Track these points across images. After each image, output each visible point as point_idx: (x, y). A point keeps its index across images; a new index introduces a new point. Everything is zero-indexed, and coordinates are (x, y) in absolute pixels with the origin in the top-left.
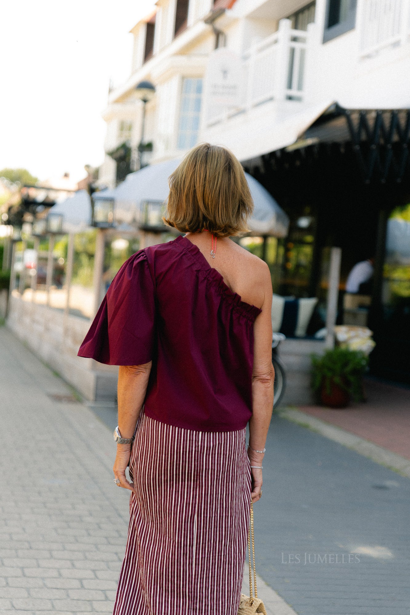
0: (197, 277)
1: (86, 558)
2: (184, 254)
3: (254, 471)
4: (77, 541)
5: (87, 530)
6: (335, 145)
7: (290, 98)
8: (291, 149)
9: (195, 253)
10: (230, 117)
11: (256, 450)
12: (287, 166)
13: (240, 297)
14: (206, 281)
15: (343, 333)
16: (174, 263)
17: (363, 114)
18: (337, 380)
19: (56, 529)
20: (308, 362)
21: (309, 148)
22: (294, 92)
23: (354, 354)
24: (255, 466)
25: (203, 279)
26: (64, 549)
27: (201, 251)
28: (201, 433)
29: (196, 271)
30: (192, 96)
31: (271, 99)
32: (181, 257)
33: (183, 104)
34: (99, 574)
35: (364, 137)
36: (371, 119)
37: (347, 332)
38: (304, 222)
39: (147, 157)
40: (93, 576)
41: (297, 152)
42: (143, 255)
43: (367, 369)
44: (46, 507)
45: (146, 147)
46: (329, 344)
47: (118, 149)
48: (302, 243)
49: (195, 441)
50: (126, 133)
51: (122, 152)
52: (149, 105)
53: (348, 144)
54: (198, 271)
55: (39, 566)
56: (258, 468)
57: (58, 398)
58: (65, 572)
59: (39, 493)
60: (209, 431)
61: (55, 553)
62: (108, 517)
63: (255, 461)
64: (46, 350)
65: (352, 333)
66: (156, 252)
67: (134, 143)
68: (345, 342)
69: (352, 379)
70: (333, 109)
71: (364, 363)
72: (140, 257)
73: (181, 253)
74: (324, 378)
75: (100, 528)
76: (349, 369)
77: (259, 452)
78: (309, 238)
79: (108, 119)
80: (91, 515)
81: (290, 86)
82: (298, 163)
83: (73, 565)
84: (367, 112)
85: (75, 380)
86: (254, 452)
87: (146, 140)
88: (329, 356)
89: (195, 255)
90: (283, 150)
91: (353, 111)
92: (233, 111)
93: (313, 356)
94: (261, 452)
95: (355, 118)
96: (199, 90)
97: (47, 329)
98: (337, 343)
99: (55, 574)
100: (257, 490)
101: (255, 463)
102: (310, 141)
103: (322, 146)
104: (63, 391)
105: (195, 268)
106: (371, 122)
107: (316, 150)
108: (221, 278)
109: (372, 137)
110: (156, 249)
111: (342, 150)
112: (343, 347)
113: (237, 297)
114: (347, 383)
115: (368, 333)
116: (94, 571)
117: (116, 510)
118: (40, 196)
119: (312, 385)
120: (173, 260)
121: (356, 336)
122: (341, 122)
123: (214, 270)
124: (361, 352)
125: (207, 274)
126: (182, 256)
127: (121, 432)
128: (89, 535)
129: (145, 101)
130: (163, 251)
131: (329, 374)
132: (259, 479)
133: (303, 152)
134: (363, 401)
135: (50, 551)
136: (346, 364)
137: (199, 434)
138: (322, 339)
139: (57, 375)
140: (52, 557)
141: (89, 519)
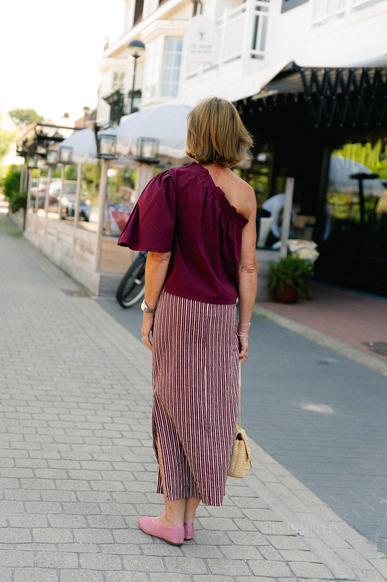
0: (206, 192)
1: (105, 409)
2: (199, 174)
3: (241, 339)
4: (97, 397)
5: (103, 389)
6: (291, 96)
7: (253, 56)
8: (255, 98)
9: (205, 174)
10: (205, 71)
11: (243, 323)
12: (251, 111)
13: (236, 209)
14: (212, 195)
15: (294, 245)
16: (191, 180)
17: (314, 71)
18: (289, 282)
19: (80, 388)
20: (267, 267)
21: (270, 98)
22: (257, 52)
23: (303, 261)
24: (242, 335)
25: (210, 193)
26: (88, 402)
27: (210, 173)
28: (208, 304)
29: (206, 187)
30: (174, 53)
31: (239, 57)
32: (196, 177)
33: (166, 59)
34: (115, 420)
35: (314, 89)
36: (320, 75)
37: (297, 245)
38: (262, 157)
39: (137, 103)
40: (111, 421)
41: (260, 100)
42: (168, 173)
43: (312, 273)
44: (70, 372)
45: (136, 94)
46: (283, 253)
47: (112, 95)
48: (260, 174)
49: (204, 313)
50: (118, 82)
51: (115, 98)
52: (139, 60)
53: (301, 95)
54: (207, 188)
55: (70, 414)
56: (244, 336)
57: (70, 293)
58: (90, 418)
59: (64, 362)
60: (214, 303)
61: (81, 405)
62: (118, 381)
63: (242, 331)
64: (58, 256)
65: (301, 246)
66: (177, 170)
67: (126, 91)
68: (295, 252)
69: (300, 281)
70: (290, 66)
71: (310, 268)
72: (166, 174)
73: (196, 174)
74: (279, 280)
75: (113, 388)
76: (299, 273)
77: (246, 325)
78: (265, 170)
79: (104, 71)
80: (105, 378)
81: (254, 47)
82: (260, 109)
83: (96, 413)
84: (317, 69)
85: (82, 279)
86: (242, 324)
87: (136, 88)
88: (283, 262)
89: (205, 176)
90: (249, 99)
91: (307, 69)
92: (207, 66)
93: (271, 263)
94: (247, 325)
95: (308, 74)
96: (180, 48)
97: (59, 239)
98: (289, 252)
99: (83, 419)
100: (243, 352)
101: (242, 333)
102: (271, 93)
103: (280, 96)
104: (73, 288)
105: (205, 185)
106: (320, 78)
107: (274, 99)
108: (224, 194)
109: (321, 90)
110: (177, 169)
111: (296, 100)
112: (294, 256)
113: (233, 209)
114: (297, 284)
115: (314, 245)
116: (112, 418)
117: (124, 375)
118: (50, 132)
119: (269, 285)
120: (191, 178)
121: (305, 248)
122: (297, 77)
123: (219, 188)
124: (308, 260)
125: (213, 190)
126: (197, 175)
127: (147, 304)
128: (105, 392)
129: (136, 57)
130: (183, 172)
131: (283, 277)
132: (245, 344)
133: (264, 100)
134: (309, 299)
135: (78, 403)
136: (296, 270)
137: (207, 305)
138: (278, 250)
139: (68, 275)
140: (79, 407)
141: (104, 381)
